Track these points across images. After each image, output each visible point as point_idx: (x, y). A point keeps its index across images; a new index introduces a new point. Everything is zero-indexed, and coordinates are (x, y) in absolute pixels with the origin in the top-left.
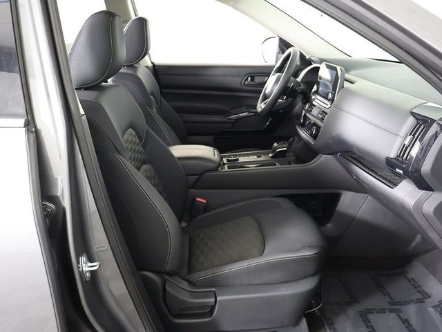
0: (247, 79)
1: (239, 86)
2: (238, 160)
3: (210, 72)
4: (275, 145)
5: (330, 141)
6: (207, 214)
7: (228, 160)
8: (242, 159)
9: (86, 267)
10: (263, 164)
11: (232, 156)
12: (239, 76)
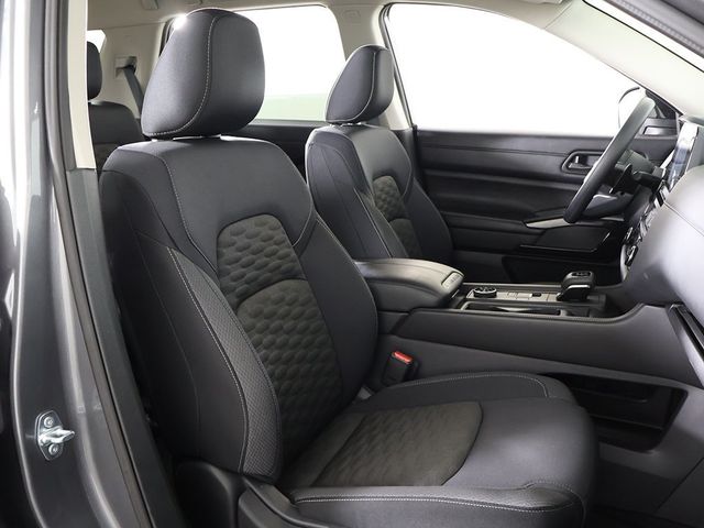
0: (572, 160)
1: (555, 171)
2: (494, 295)
3: (505, 145)
4: (570, 276)
5: (646, 277)
6: (406, 384)
7: (476, 295)
8: (502, 296)
9: (50, 435)
10: (535, 309)
11: (484, 288)
12: (559, 155)
